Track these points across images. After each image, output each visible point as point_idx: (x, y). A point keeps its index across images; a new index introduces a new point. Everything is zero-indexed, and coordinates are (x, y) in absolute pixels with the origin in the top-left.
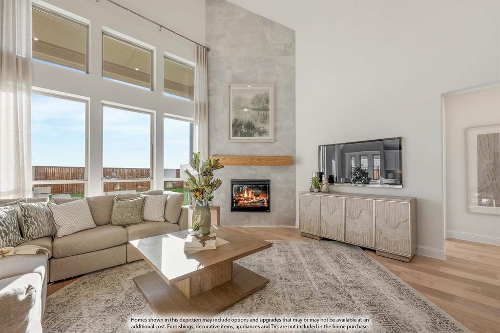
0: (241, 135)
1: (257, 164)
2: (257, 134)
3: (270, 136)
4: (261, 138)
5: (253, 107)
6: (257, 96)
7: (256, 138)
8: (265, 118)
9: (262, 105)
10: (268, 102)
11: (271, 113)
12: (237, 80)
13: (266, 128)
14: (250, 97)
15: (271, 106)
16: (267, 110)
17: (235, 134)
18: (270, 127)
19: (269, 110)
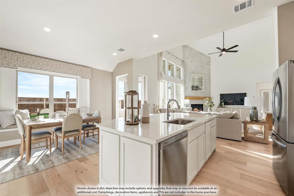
0: (194, 90)
1: (201, 99)
2: (199, 90)
3: (203, 90)
4: (200, 91)
5: (198, 81)
6: (199, 78)
7: (199, 91)
8: (202, 85)
9: (201, 80)
10: (202, 79)
11: (203, 83)
12: (193, 72)
13: (202, 88)
14: (197, 78)
15: (203, 81)
16: (202, 82)
17: (192, 90)
18: (203, 87)
19: (203, 82)
